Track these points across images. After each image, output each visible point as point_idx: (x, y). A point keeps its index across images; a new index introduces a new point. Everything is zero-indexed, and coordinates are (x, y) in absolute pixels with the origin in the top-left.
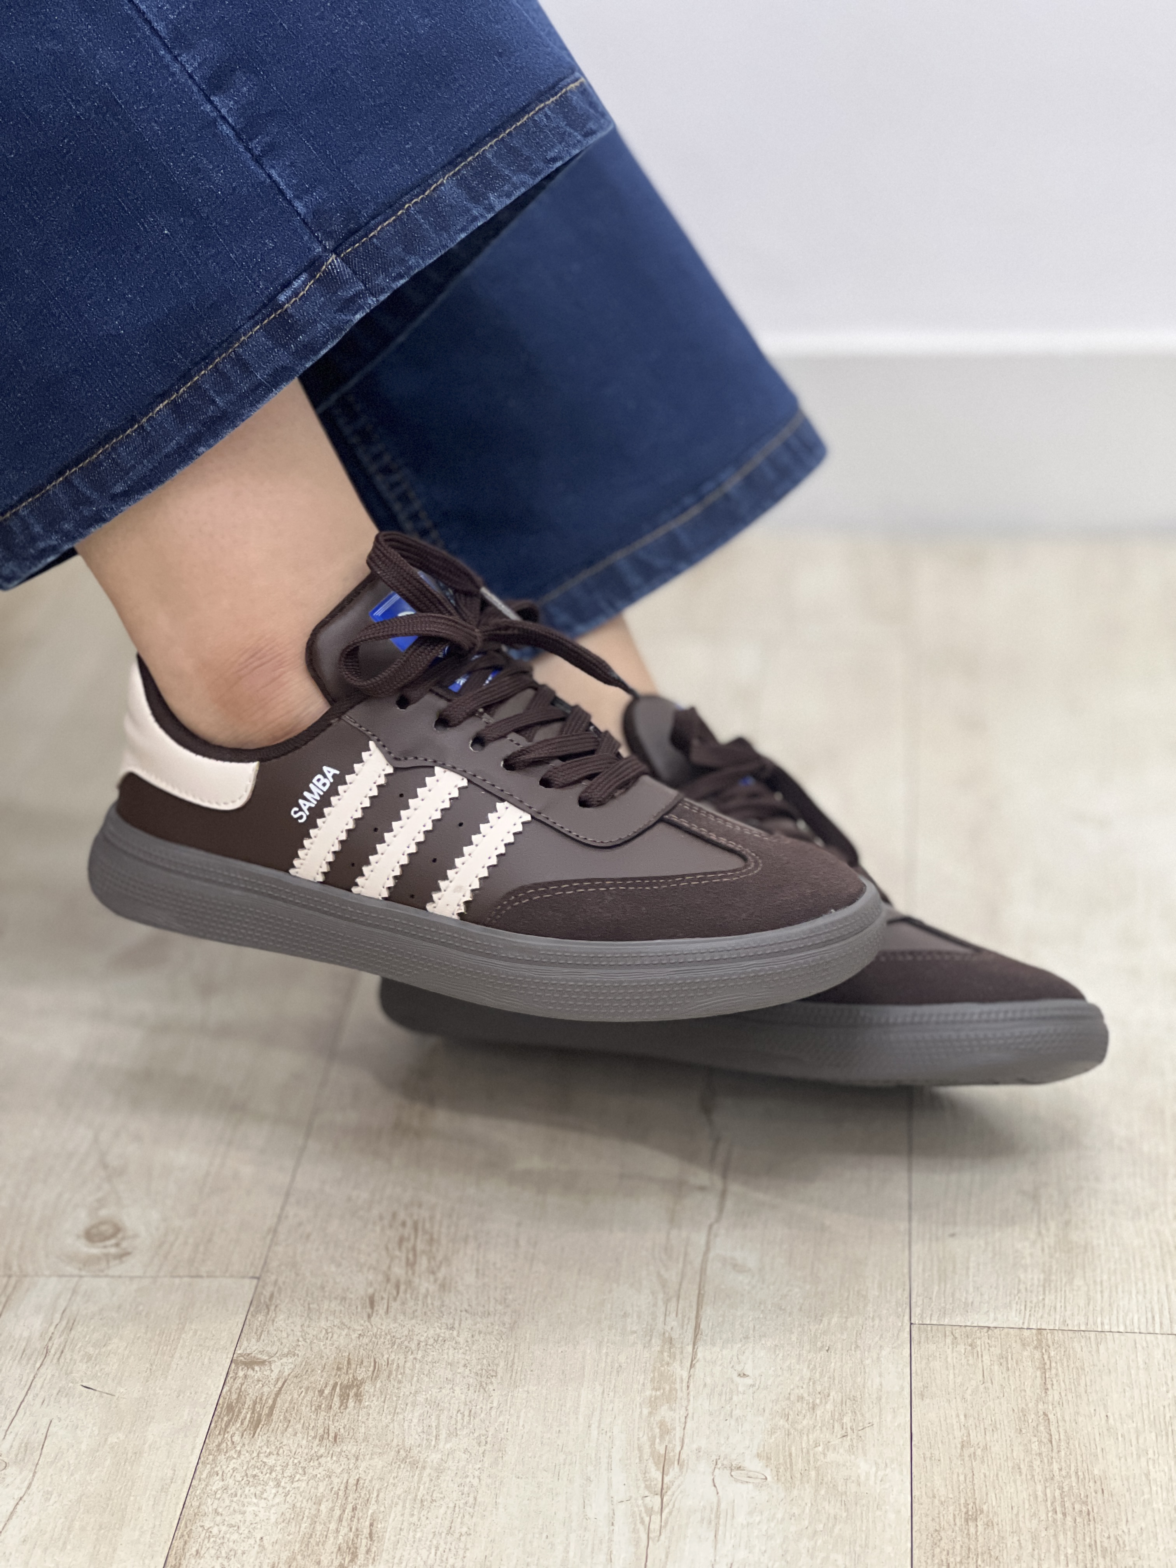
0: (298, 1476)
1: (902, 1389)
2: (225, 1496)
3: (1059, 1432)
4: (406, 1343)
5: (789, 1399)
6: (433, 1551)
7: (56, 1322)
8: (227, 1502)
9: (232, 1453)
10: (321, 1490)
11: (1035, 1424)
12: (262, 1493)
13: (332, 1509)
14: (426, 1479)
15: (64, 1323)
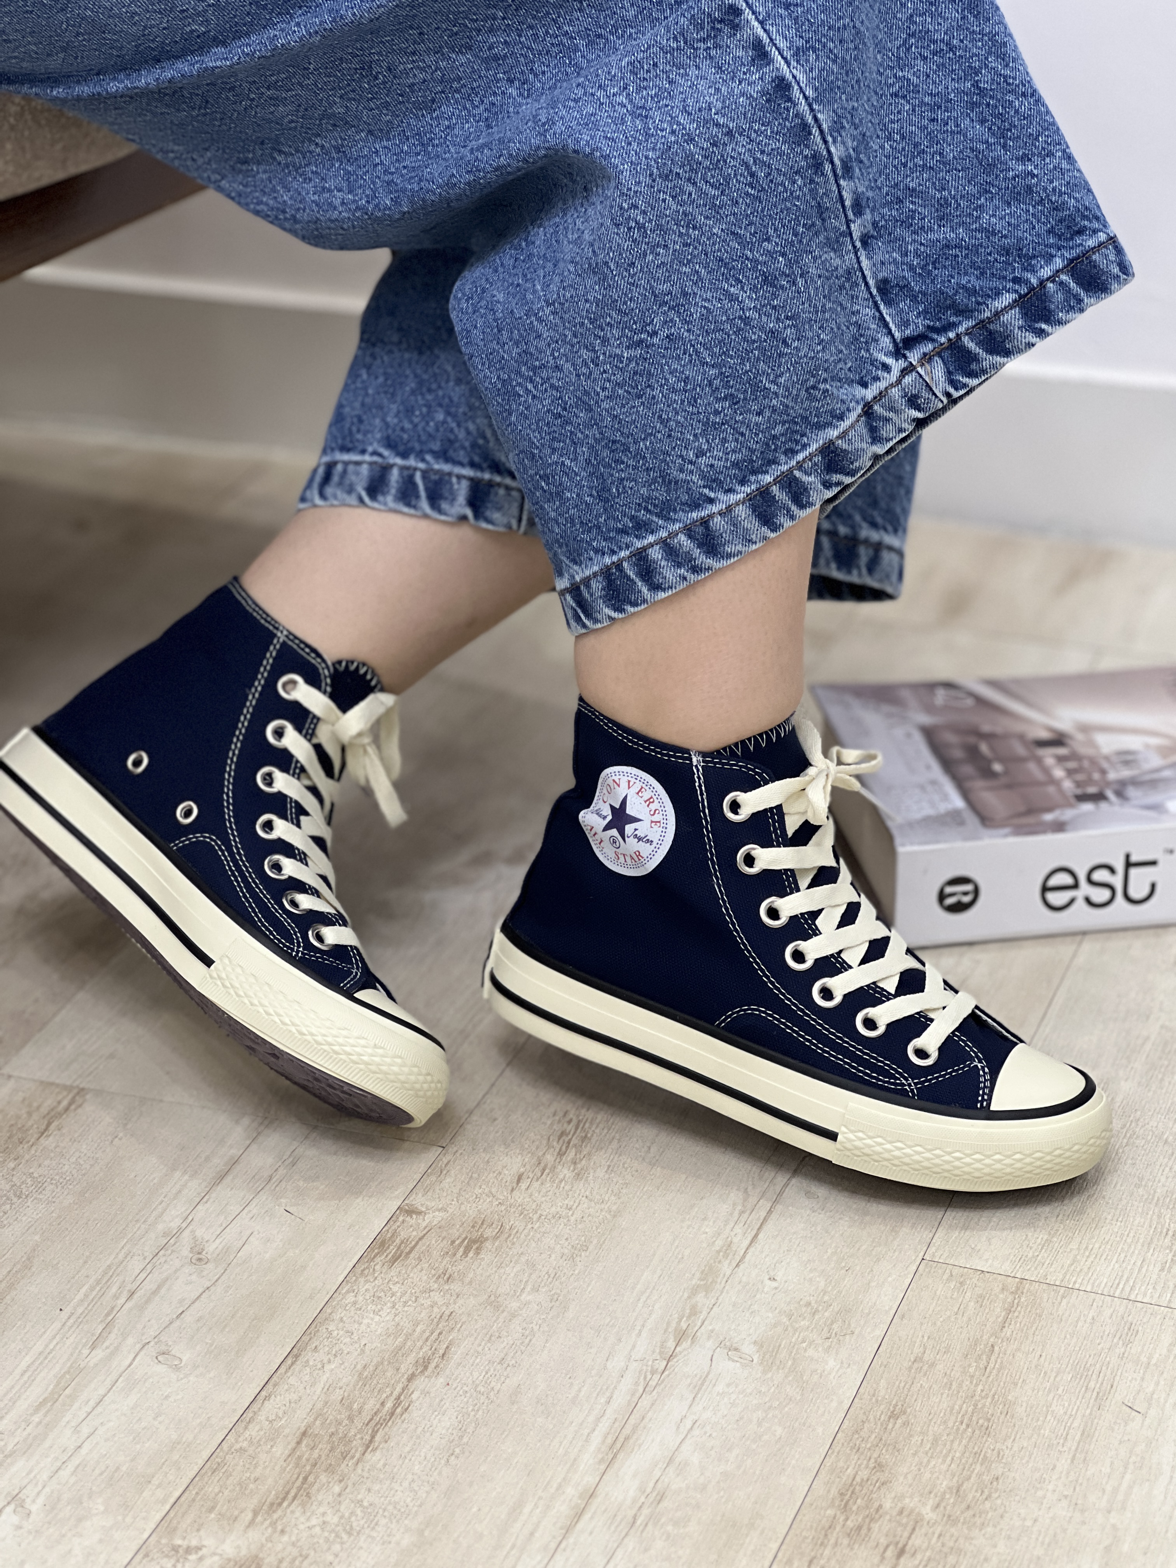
0: (410, 1302)
1: (890, 1309)
2: (353, 1308)
3: (996, 1362)
4: (531, 1215)
5: (799, 1303)
6: (484, 1373)
7: (285, 1158)
8: (352, 1313)
9: (371, 1278)
10: (423, 1315)
11: (980, 1353)
12: (379, 1311)
13: (424, 1331)
14: (501, 1320)
15: (291, 1159)
